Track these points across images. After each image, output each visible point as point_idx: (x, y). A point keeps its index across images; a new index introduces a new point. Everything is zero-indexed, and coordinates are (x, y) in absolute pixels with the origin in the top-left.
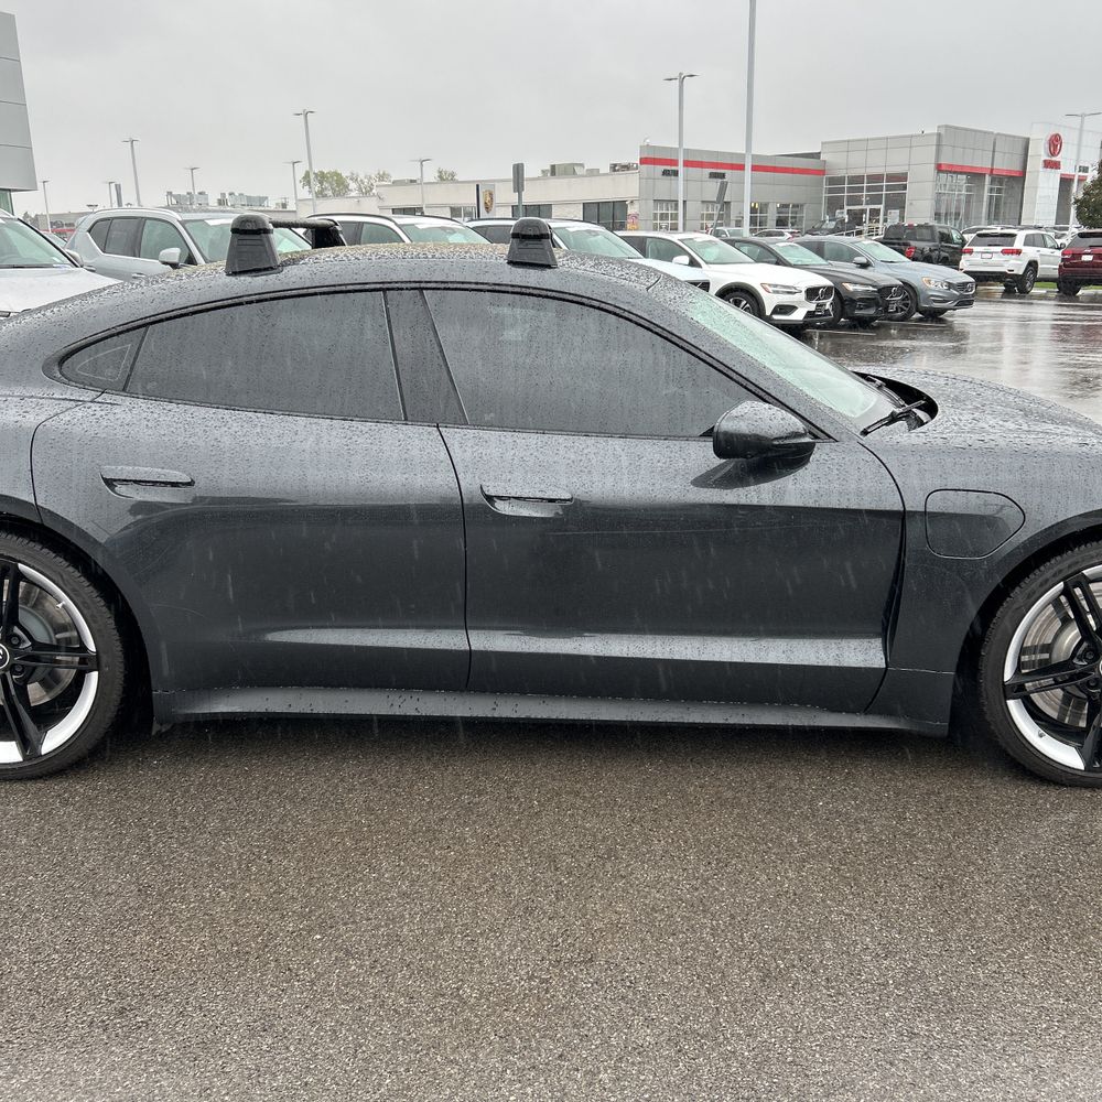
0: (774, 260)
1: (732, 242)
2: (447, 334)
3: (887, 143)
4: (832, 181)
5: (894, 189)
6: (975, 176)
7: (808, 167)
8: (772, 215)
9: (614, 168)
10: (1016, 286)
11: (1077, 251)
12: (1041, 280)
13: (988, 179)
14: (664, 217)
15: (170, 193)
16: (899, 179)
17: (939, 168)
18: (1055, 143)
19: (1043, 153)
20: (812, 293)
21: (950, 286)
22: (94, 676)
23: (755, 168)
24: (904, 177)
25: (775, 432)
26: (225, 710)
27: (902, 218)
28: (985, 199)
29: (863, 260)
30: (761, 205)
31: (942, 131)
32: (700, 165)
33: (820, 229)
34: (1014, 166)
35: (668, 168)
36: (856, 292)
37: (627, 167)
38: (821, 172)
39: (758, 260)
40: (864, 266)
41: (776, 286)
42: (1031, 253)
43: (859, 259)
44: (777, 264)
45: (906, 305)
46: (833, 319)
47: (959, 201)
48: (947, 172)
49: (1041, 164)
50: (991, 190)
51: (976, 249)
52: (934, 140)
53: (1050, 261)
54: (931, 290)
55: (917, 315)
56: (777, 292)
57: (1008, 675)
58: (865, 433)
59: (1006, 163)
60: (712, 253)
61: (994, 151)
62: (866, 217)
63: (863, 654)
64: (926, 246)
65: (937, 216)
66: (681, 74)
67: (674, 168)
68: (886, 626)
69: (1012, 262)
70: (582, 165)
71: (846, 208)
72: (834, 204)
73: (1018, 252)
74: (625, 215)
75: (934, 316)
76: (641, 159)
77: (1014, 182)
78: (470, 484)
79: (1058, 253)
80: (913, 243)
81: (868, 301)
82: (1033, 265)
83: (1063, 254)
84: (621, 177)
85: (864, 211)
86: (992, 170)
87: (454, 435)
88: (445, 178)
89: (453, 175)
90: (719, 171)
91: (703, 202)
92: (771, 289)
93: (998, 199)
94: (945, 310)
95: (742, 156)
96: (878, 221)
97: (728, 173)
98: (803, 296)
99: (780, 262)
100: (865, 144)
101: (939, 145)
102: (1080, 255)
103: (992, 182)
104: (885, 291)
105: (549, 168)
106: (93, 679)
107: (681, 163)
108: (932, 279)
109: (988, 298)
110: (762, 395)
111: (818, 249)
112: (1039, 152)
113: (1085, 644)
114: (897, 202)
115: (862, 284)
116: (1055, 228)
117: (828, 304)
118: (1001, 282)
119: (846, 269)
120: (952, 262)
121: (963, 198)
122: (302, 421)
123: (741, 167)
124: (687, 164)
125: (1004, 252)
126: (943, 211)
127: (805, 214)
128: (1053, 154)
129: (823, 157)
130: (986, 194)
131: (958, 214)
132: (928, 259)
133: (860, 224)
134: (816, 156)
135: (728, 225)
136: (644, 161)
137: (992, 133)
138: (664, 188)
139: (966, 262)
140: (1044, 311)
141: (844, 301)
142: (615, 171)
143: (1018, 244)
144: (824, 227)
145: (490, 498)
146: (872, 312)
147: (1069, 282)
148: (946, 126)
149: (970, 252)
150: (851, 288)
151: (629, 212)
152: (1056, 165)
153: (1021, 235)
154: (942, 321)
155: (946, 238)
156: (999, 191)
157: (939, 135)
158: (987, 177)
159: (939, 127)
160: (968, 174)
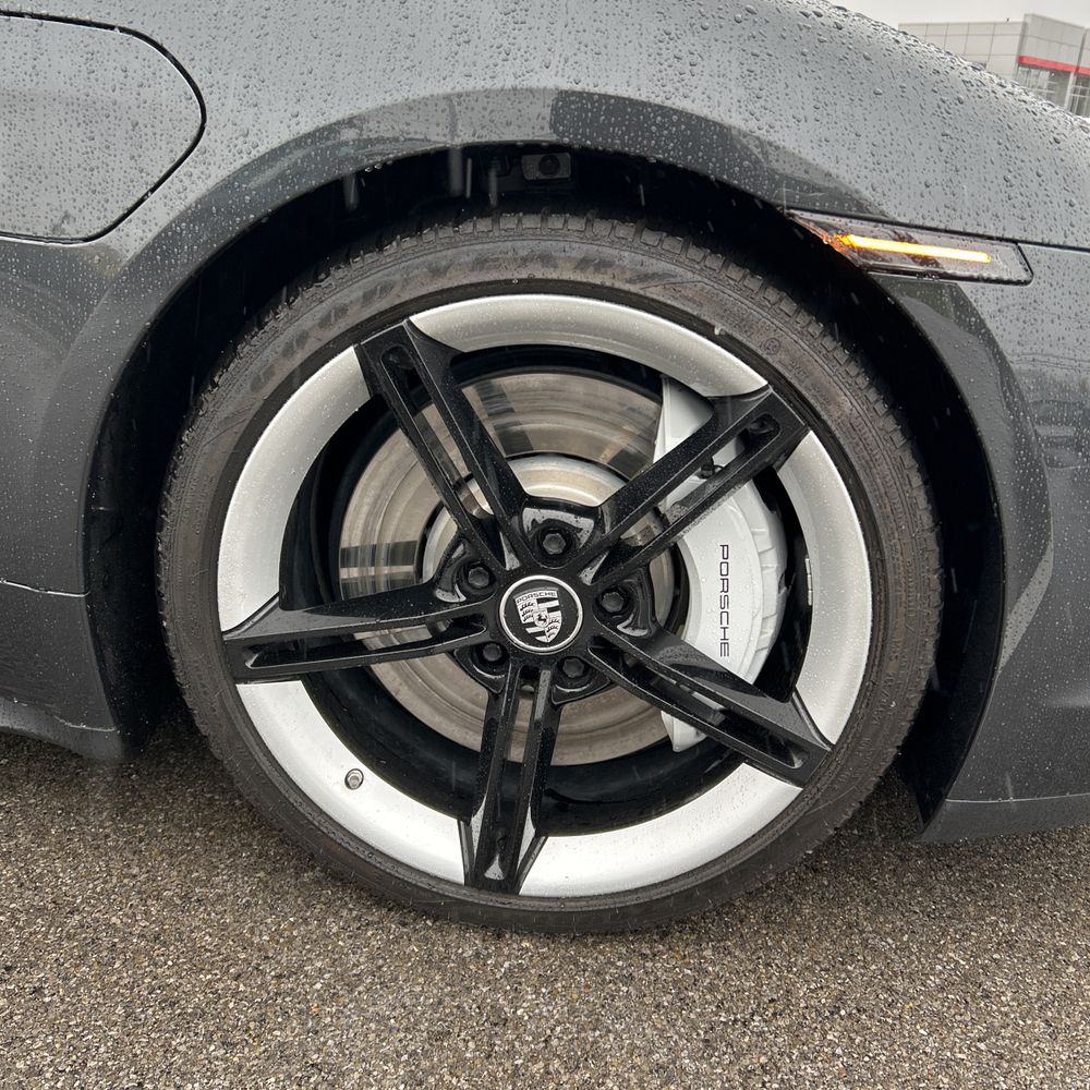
3: (969, 29)
6: (1058, 73)
13: (1072, 78)
17: (1021, 61)
28: (1067, 99)
31: (1029, 21)
48: (1028, 66)
50: (1075, 91)
52: (1019, 30)
61: (1082, 48)
86: (1078, 68)
93: (1081, 102)
100: (945, 29)
101: (1023, 36)
103: (1076, 82)
130: (1069, 95)
137: (1082, 28)
148: (1034, 16)
156: (1083, 93)
157: (1025, 25)
158: (1072, 75)
159: (1026, 15)
160: (1052, 71)
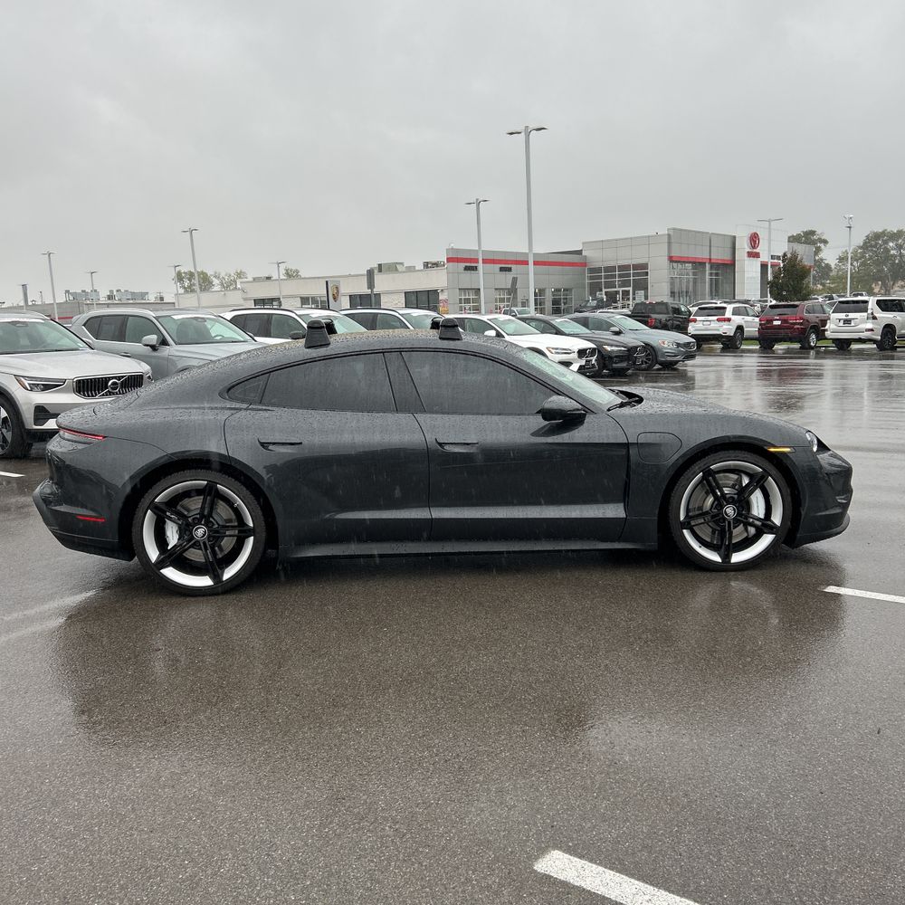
0: (555, 331)
1: (523, 320)
2: (415, 371)
3: (632, 242)
4: (592, 270)
5: (637, 276)
6: (698, 265)
7: (573, 260)
8: (548, 297)
9: (426, 265)
10: (730, 344)
11: (769, 317)
12: (747, 339)
13: (708, 266)
14: (467, 301)
15: (67, 292)
16: (642, 268)
17: (671, 259)
18: (754, 239)
19: (746, 246)
20: (582, 353)
21: (678, 345)
22: (251, 539)
23: (536, 263)
24: (645, 266)
25: (568, 408)
26: (312, 555)
27: (646, 298)
28: (707, 280)
29: (616, 329)
30: (540, 290)
31: (671, 233)
32: (493, 262)
33: (585, 307)
34: (727, 257)
35: (468, 264)
36: (613, 351)
37: (436, 265)
38: (584, 265)
39: (543, 332)
40: (618, 333)
41: (557, 349)
42: (738, 320)
43: (613, 329)
44: (556, 334)
45: (649, 359)
46: (597, 371)
47: (688, 282)
48: (676, 262)
49: (746, 255)
50: (711, 274)
51: (698, 318)
52: (666, 239)
53: (752, 325)
54: (666, 348)
55: (657, 366)
56: (558, 353)
57: (682, 518)
58: (609, 410)
59: (720, 255)
60: (511, 328)
61: (710, 246)
62: (619, 297)
63: (615, 511)
64: (663, 317)
65: (673, 294)
66: (477, 200)
67: (475, 265)
68: (624, 496)
69: (725, 327)
70: (402, 264)
71: (604, 290)
72: (595, 288)
73: (729, 320)
74: (437, 301)
75: (669, 366)
76: (448, 259)
77: (727, 269)
78: (430, 438)
79: (757, 320)
80: (652, 315)
81: (621, 358)
82: (740, 328)
83: (760, 320)
84: (433, 272)
85: (617, 292)
86: (710, 259)
87: (420, 417)
88: (291, 275)
89: (297, 271)
90: (507, 266)
91: (496, 289)
92: (553, 351)
93: (717, 280)
94: (677, 362)
95: (526, 254)
96: (628, 299)
97: (513, 267)
98: (575, 355)
99: (559, 332)
100: (615, 244)
101: (669, 243)
102: (772, 321)
103: (711, 268)
104: (631, 350)
105: (376, 266)
106: (251, 541)
107: (481, 261)
108: (666, 340)
109: (711, 353)
110: (559, 393)
111: (585, 323)
112: (743, 246)
113: (716, 502)
114: (642, 285)
115: (617, 346)
116: (760, 301)
117: (594, 359)
118: (719, 341)
119: (606, 336)
120: (682, 329)
121: (691, 280)
122: (349, 414)
123: (526, 263)
124: (485, 261)
125: (718, 320)
126: (676, 290)
127: (573, 296)
128: (754, 247)
129: (584, 253)
130: (707, 277)
131: (687, 292)
132: (665, 327)
133: (616, 302)
134: (579, 252)
135: (516, 306)
136: (449, 260)
137: (707, 233)
138: (467, 280)
139: (692, 329)
140: (751, 361)
141: (605, 359)
142: (427, 267)
143: (728, 314)
144: (588, 305)
145: (440, 444)
146: (624, 365)
147: (767, 339)
148: (674, 229)
149: (695, 321)
150: (609, 348)
151: (440, 298)
152: (757, 255)
153: (730, 308)
154: (676, 369)
155: (677, 311)
156: (717, 274)
157: (669, 235)
158: (707, 264)
159: (668, 229)
160: (693, 263)
